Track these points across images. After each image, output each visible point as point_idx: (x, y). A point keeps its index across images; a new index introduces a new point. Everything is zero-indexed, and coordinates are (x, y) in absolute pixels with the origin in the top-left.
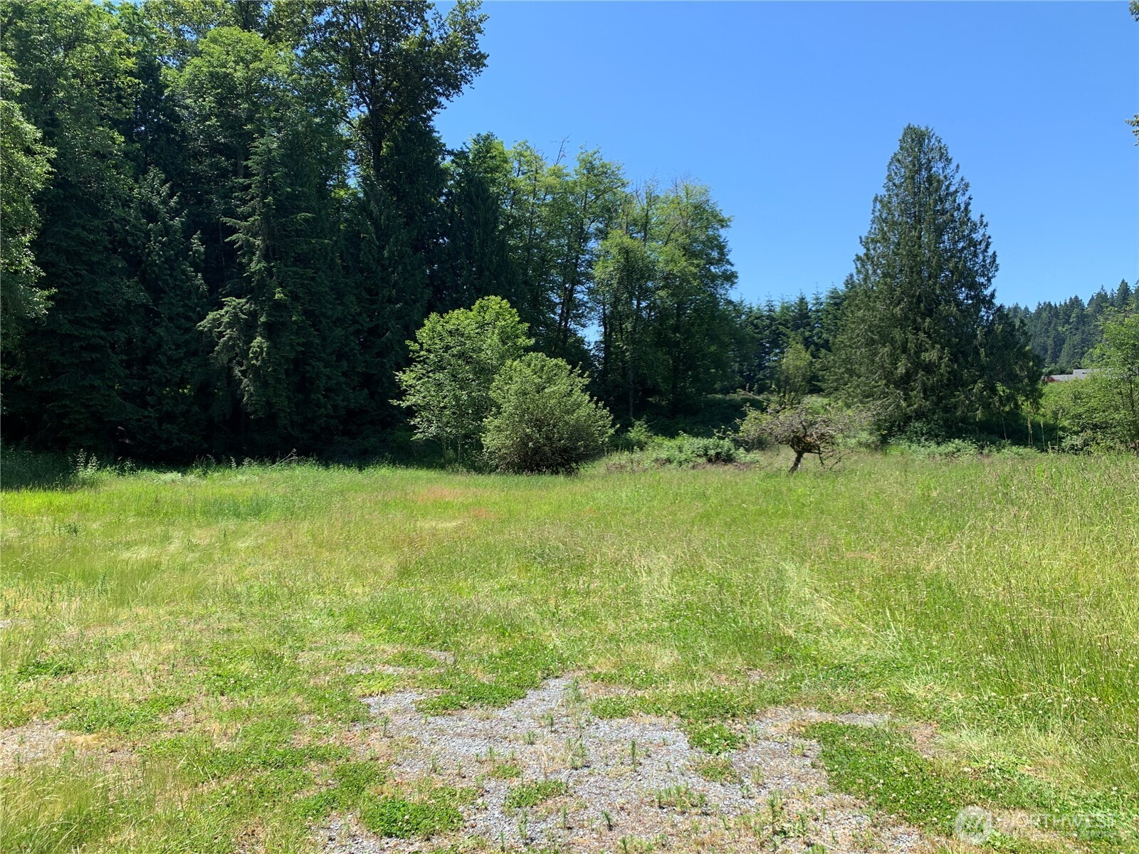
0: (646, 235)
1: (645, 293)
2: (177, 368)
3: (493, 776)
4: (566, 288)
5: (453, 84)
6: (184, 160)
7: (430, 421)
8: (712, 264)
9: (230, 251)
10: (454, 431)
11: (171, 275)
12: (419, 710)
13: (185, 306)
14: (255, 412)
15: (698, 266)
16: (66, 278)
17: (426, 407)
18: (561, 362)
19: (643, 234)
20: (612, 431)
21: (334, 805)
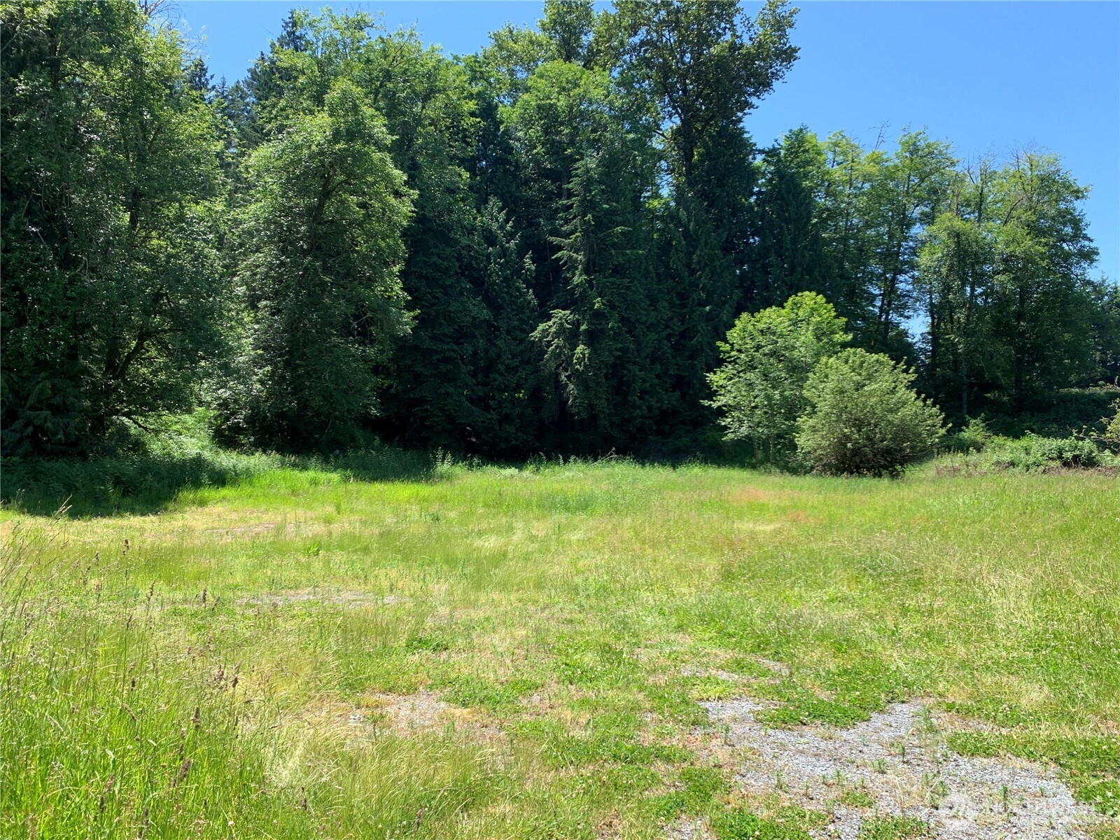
0: (980, 215)
1: (979, 279)
2: (514, 375)
3: (843, 802)
4: (886, 278)
5: (763, 83)
6: (517, 188)
7: (741, 421)
8: (1064, 241)
9: (556, 267)
10: (766, 431)
11: (507, 293)
12: (757, 721)
13: (520, 319)
14: (578, 413)
15: (1046, 244)
16: (426, 301)
17: (737, 407)
18: (883, 357)
19: (977, 214)
20: (943, 431)
21: (684, 808)
